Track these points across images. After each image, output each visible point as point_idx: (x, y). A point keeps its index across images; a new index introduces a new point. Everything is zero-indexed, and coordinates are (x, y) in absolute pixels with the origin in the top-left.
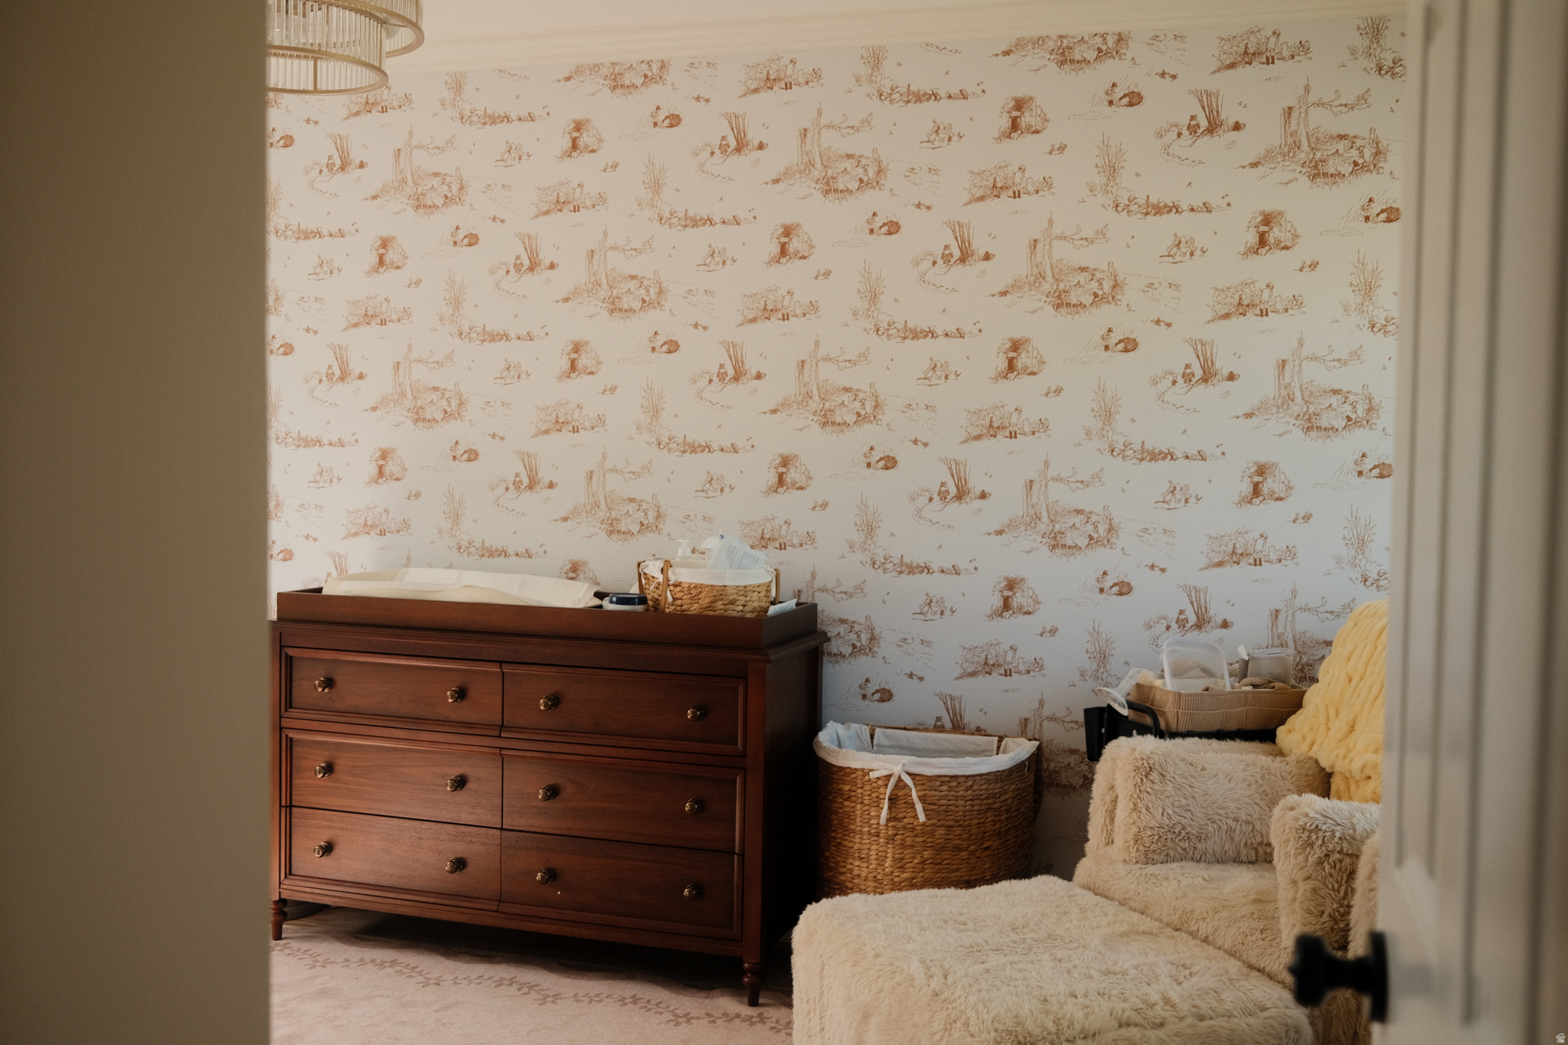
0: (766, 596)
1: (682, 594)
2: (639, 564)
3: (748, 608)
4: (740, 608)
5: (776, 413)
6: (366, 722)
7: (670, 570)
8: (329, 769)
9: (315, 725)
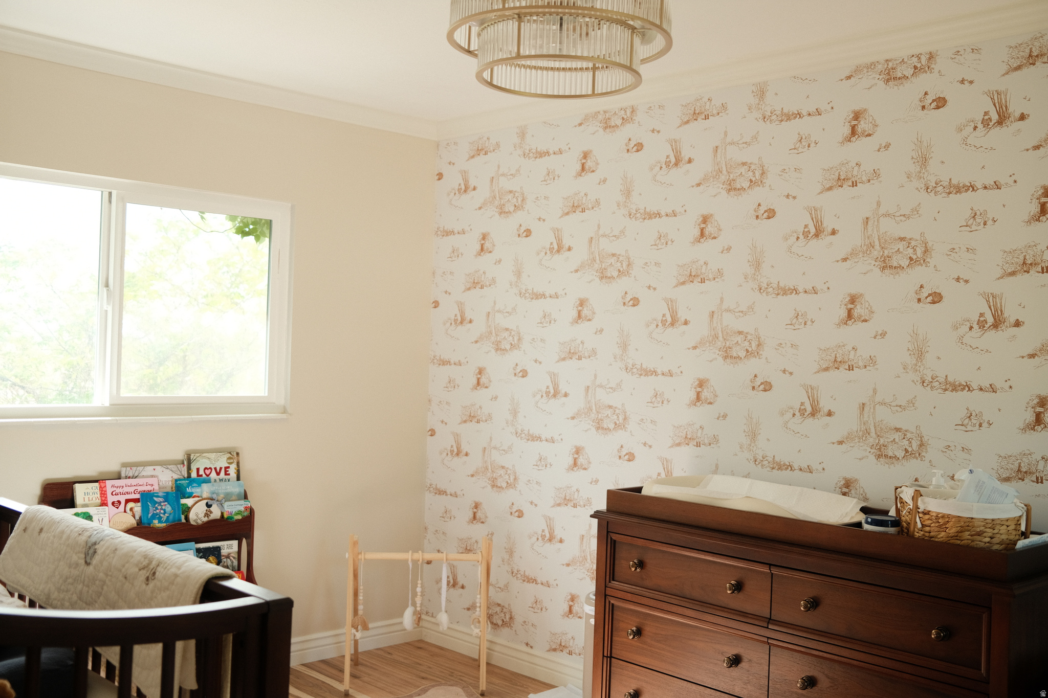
0: (1015, 530)
1: (930, 522)
2: (896, 489)
3: (995, 540)
4: (987, 540)
5: (1034, 358)
6: (666, 599)
7: (920, 499)
8: (639, 633)
9: (629, 597)
